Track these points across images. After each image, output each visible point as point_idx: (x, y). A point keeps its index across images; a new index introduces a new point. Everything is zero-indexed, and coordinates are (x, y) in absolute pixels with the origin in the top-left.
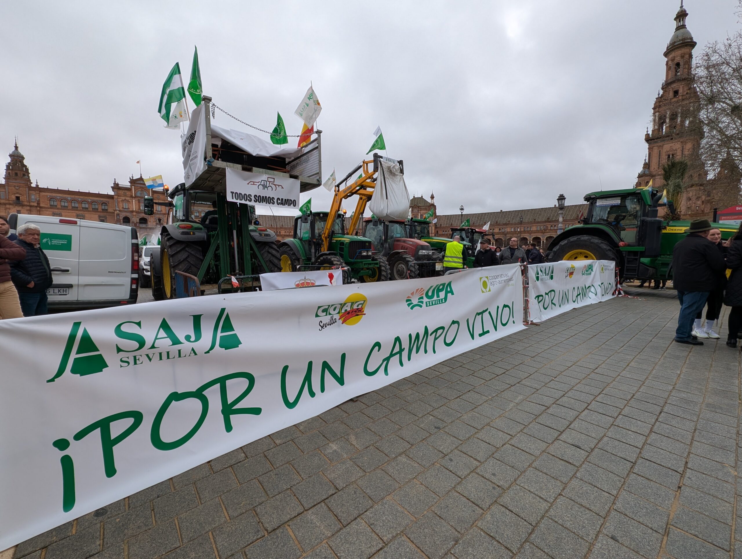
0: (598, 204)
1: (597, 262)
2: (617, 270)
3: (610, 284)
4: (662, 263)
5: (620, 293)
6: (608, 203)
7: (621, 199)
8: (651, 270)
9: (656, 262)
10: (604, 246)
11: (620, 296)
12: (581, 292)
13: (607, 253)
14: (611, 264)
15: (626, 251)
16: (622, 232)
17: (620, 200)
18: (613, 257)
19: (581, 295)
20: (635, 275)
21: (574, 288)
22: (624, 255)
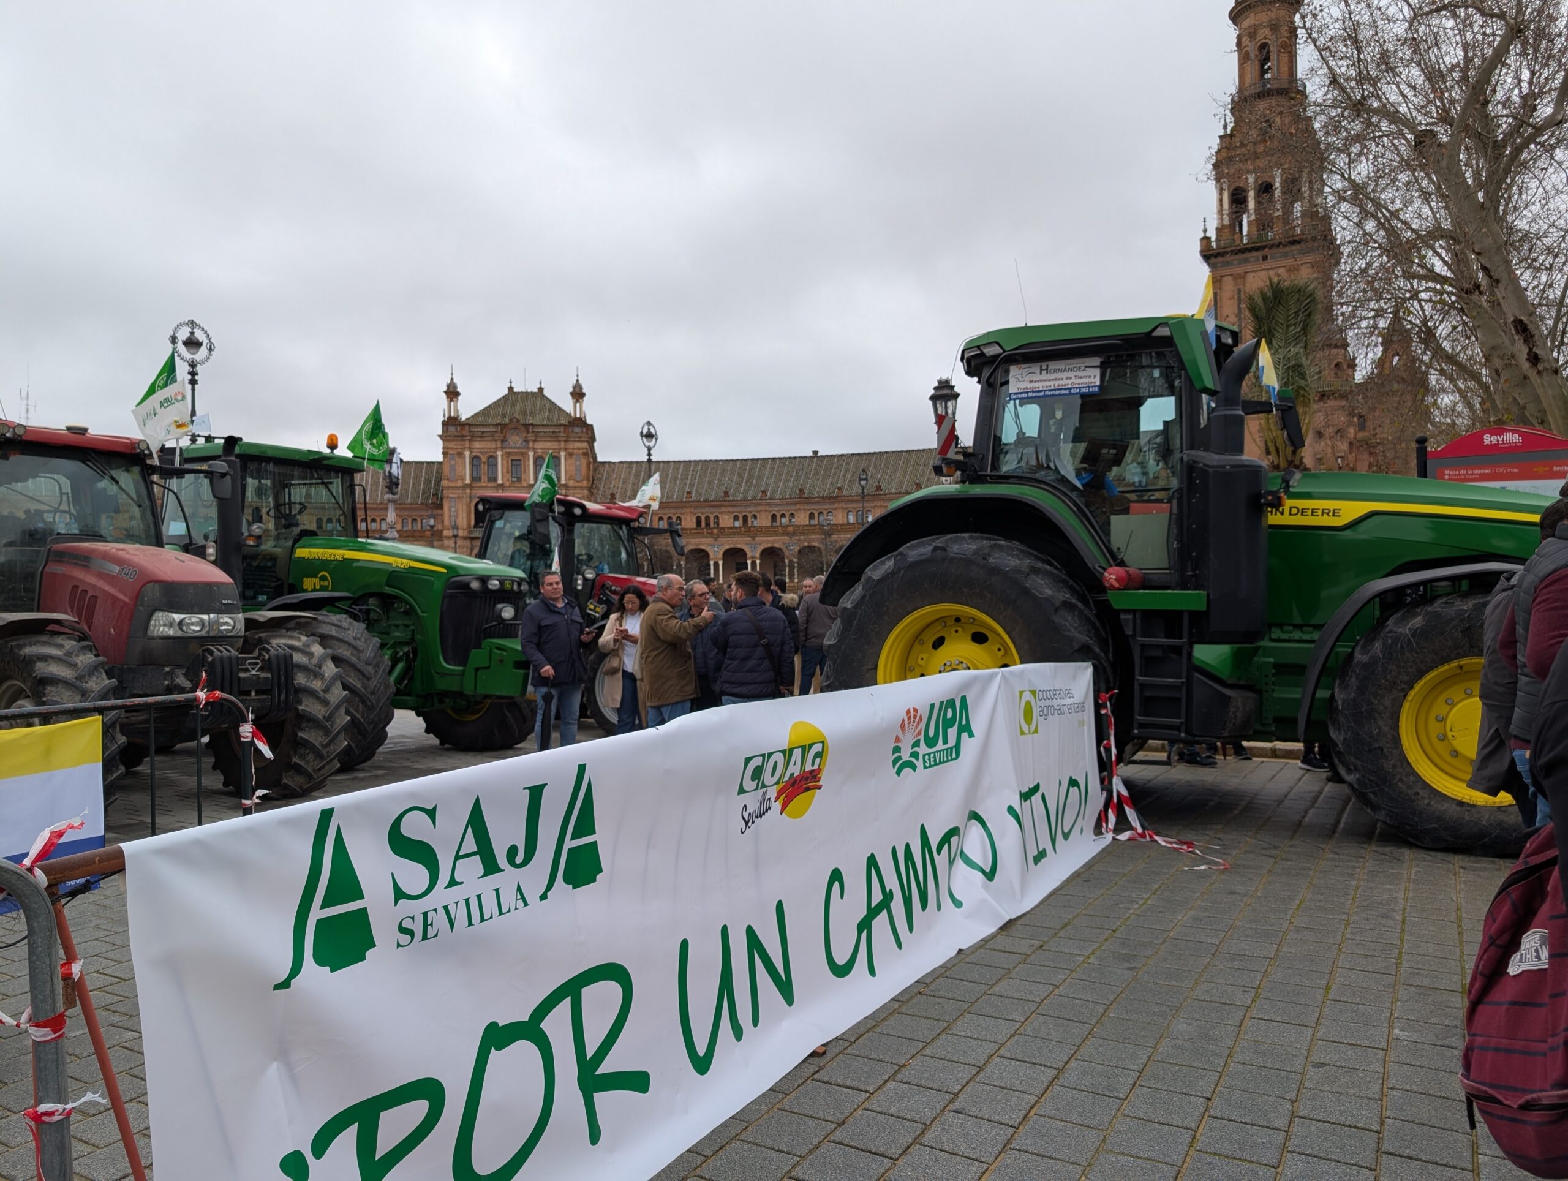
0: (1013, 388)
1: (992, 677)
2: (1105, 707)
3: (1073, 783)
4: (1276, 666)
5: (1123, 824)
6: (1053, 384)
7: (1103, 367)
8: (1240, 703)
9: (1256, 659)
10: (1045, 588)
11: (1124, 836)
12: (892, 884)
13: (1057, 619)
14: (1074, 677)
15: (1134, 612)
16: (1114, 519)
17: (1097, 372)
18: (1084, 638)
19: (898, 904)
20: (1178, 728)
21: (836, 876)
22: (1129, 631)
